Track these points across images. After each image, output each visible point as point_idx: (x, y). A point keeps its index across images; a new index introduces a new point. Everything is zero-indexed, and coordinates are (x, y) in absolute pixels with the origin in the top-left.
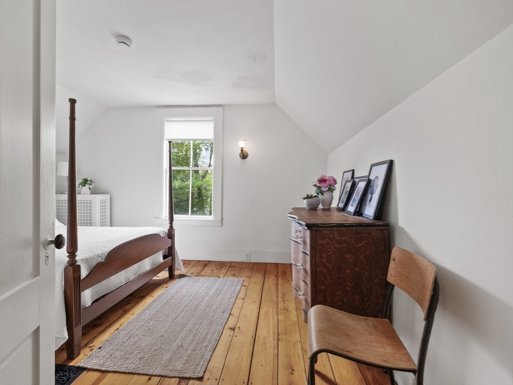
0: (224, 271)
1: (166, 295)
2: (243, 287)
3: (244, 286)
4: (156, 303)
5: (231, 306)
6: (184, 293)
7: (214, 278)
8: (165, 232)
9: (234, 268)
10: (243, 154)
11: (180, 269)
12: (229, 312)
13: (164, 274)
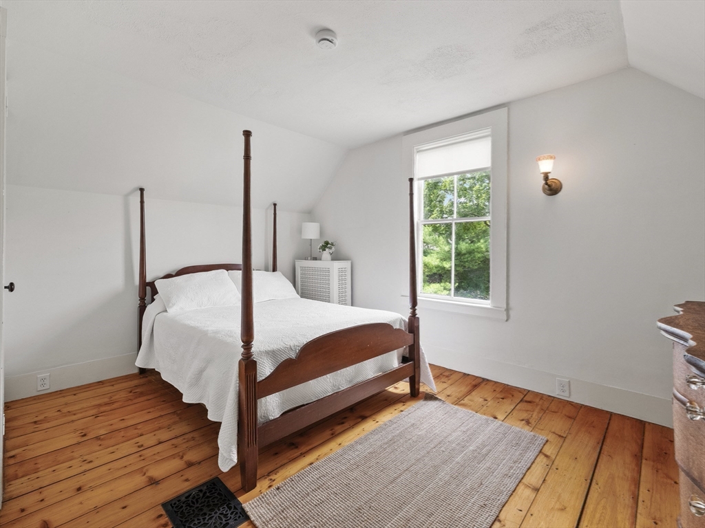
0: (508, 406)
1: (395, 426)
2: (541, 457)
3: (546, 456)
4: (376, 437)
5: (503, 498)
6: (423, 432)
7: (485, 417)
8: (404, 321)
9: (529, 406)
10: (549, 186)
11: (429, 384)
12: (494, 511)
13: (403, 387)
